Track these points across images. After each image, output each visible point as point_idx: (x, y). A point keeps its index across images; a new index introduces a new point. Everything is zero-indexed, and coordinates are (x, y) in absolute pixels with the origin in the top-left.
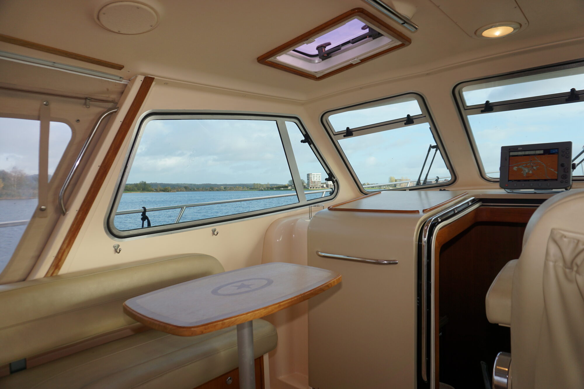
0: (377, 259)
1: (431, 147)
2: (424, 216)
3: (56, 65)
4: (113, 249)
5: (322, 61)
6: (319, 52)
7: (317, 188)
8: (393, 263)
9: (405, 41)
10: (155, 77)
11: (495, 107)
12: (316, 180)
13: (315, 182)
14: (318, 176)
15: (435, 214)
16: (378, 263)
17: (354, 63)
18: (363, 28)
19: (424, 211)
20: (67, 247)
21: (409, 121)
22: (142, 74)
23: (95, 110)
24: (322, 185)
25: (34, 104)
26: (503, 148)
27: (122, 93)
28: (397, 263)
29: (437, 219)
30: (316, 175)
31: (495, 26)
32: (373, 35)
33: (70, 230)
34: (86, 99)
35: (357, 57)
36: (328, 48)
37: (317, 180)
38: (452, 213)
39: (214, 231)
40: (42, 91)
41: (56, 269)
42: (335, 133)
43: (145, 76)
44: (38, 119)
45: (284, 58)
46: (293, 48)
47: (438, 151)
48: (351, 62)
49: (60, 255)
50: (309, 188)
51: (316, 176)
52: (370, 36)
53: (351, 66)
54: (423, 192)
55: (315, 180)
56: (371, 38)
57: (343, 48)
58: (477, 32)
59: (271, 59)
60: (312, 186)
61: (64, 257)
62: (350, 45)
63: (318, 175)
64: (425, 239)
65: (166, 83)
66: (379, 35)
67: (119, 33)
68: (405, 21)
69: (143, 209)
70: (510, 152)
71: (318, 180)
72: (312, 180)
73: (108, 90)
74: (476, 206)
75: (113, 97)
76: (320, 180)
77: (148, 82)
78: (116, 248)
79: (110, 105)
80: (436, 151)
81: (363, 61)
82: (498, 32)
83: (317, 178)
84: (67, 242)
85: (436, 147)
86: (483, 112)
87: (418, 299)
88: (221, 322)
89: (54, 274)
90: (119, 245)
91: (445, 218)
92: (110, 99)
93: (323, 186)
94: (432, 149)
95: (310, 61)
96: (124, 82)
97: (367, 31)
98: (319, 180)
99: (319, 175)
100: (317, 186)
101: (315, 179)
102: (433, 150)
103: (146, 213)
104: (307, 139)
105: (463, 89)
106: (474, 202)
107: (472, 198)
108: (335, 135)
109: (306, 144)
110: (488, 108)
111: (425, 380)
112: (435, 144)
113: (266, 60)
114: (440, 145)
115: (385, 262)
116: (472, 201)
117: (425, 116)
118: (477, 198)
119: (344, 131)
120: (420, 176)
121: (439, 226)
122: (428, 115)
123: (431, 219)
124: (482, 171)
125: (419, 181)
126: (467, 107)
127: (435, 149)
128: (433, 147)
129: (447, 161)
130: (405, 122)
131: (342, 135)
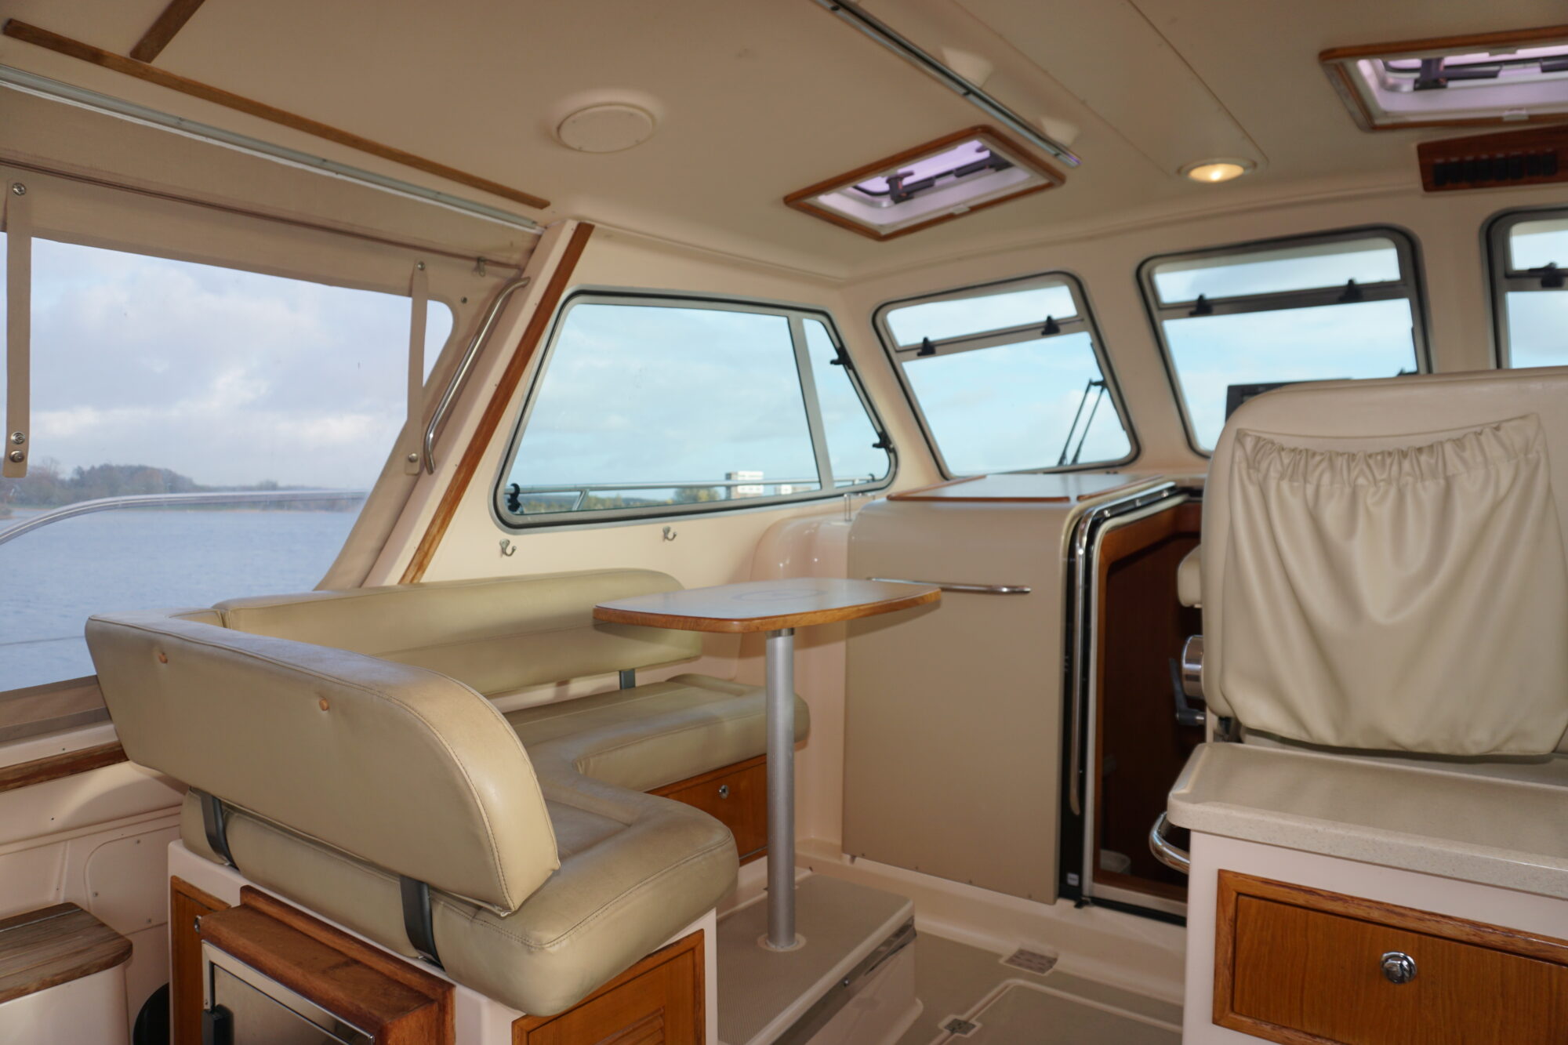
0: (989, 584)
1: (1092, 383)
2: (1076, 507)
3: (440, 197)
4: (499, 548)
5: (892, 203)
6: (891, 187)
8: (1016, 591)
9: (1055, 178)
10: (597, 225)
11: (1215, 306)
15: (1100, 504)
16: (993, 591)
17: (957, 212)
18: (979, 150)
19: (1079, 498)
20: (438, 531)
21: (1051, 328)
22: (574, 218)
23: (491, 280)
25: (403, 265)
26: (1231, 389)
27: (532, 251)
28: (1027, 592)
29: (1101, 512)
31: (1213, 163)
32: (995, 164)
33: (444, 500)
34: (479, 260)
35: (964, 202)
36: (907, 181)
38: (1131, 507)
39: (666, 531)
40: (417, 243)
41: (419, 569)
42: (897, 349)
43: (579, 221)
44: (410, 295)
45: (832, 201)
46: (854, 184)
47: (1106, 392)
48: (951, 210)
49: (427, 546)
52: (991, 167)
53: (950, 217)
54: (1071, 477)
56: (993, 170)
57: (938, 183)
58: (1183, 171)
59: (811, 201)
61: (432, 550)
62: (952, 178)
64: (1081, 552)
65: (608, 236)
66: (1006, 165)
67: (580, 150)
68: (1059, 149)
69: (513, 488)
70: (1243, 394)
73: (512, 244)
74: (1176, 501)
75: (516, 257)
77: (583, 232)
78: (504, 546)
79: (512, 273)
80: (1102, 391)
81: (974, 209)
82: (1217, 173)
84: (439, 522)
85: (1103, 384)
86: (1193, 314)
87: (1066, 661)
88: (782, 618)
89: (415, 581)
90: (509, 541)
91: (1118, 511)
92: (512, 262)
94: (1093, 387)
95: (872, 204)
96: (536, 231)
97: (985, 155)
102: (1096, 389)
103: (520, 495)
104: (843, 358)
105: (1158, 269)
106: (1174, 491)
107: (1170, 484)
108: (897, 352)
109: (841, 368)
110: (1202, 307)
111: (1077, 812)
112: (1098, 377)
113: (799, 200)
114: (1110, 381)
115: (1005, 590)
116: (1170, 489)
117: (1082, 320)
118: (1180, 485)
119: (917, 345)
120: (1063, 457)
121: (1106, 526)
122: (1088, 317)
123: (1091, 512)
124: (1191, 436)
125: (1061, 462)
126: (1164, 304)
127: (1099, 388)
128: (1096, 384)
129: (1122, 413)
130: (1043, 330)
131: (914, 353)
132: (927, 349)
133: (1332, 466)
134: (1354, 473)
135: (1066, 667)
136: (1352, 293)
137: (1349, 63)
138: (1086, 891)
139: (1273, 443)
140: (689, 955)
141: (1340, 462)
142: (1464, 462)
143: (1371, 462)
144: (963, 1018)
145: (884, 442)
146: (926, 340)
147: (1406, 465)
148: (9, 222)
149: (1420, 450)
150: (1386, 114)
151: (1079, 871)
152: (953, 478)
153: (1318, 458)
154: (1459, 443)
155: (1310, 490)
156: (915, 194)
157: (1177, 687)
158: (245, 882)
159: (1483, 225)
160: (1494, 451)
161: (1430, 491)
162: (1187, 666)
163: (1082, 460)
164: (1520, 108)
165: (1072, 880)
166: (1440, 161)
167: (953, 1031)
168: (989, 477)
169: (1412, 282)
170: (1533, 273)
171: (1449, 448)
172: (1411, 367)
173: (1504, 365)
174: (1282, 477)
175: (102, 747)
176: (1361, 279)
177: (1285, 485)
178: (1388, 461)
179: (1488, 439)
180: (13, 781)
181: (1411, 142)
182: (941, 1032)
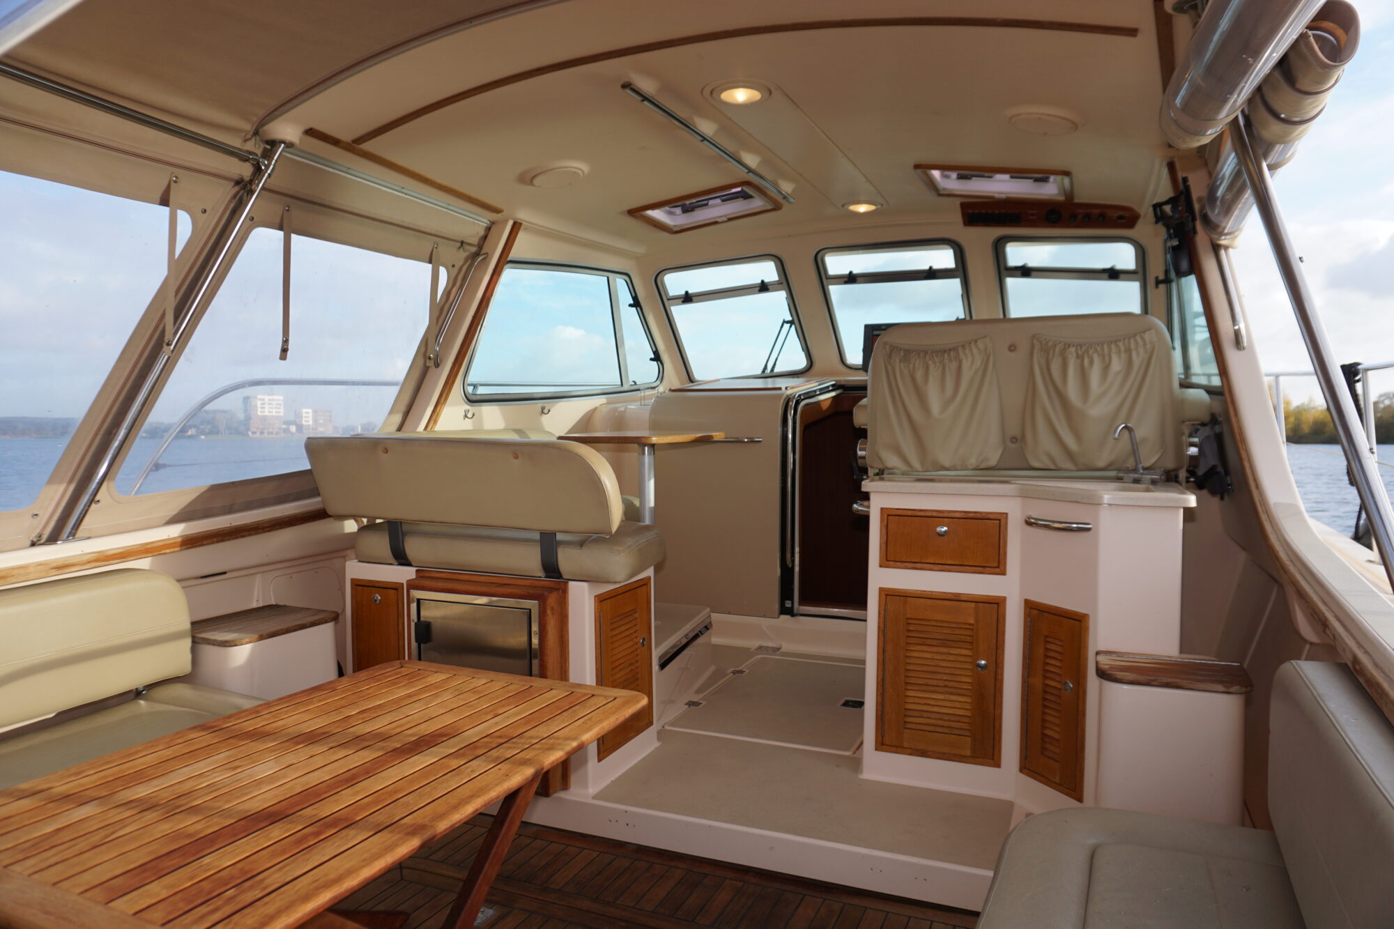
0: (735, 437)
1: (785, 322)
2: (787, 393)
3: (450, 208)
5: (681, 213)
7: (272, 433)
8: (752, 441)
9: (777, 206)
10: (524, 223)
11: (858, 279)
12: (269, 412)
13: (264, 418)
14: (274, 403)
15: (797, 392)
16: (738, 441)
17: (719, 221)
19: (784, 389)
20: (444, 401)
21: (764, 287)
23: (465, 254)
24: (284, 426)
26: (867, 327)
28: (759, 442)
29: (800, 396)
30: (269, 400)
31: (861, 203)
33: (446, 383)
34: (463, 243)
35: (725, 216)
37: (271, 412)
39: (543, 409)
40: (436, 233)
41: (434, 422)
43: (514, 220)
44: (430, 263)
45: (655, 214)
47: (793, 327)
48: (715, 220)
49: (438, 409)
50: (250, 433)
51: (269, 404)
52: (742, 197)
53: (716, 223)
54: (774, 379)
55: (266, 414)
58: (845, 206)
59: (643, 213)
60: (258, 429)
61: (441, 411)
62: (718, 201)
63: (273, 400)
64: (790, 418)
66: (751, 197)
70: (873, 331)
71: (274, 414)
72: (259, 413)
73: (477, 233)
74: (837, 392)
76: (280, 412)
77: (516, 227)
78: (466, 413)
80: (791, 327)
81: (729, 220)
82: (863, 208)
83: (271, 408)
84: (444, 395)
85: (791, 323)
86: (846, 283)
87: (783, 480)
90: (469, 410)
93: (288, 429)
94: (785, 325)
98: (277, 412)
99: (277, 400)
100: (271, 430)
101: (266, 410)
102: (787, 326)
104: (636, 304)
105: (827, 255)
106: (835, 387)
107: (833, 383)
108: (668, 299)
109: (634, 309)
110: (851, 279)
111: (790, 566)
112: (790, 319)
113: (636, 213)
114: (796, 320)
115: (746, 440)
116: (833, 385)
117: (782, 283)
118: (838, 384)
119: (681, 295)
120: (766, 367)
121: (803, 403)
122: (785, 281)
123: (795, 396)
124: (843, 354)
125: (764, 371)
126: (830, 276)
127: (789, 325)
128: (788, 322)
129: (803, 342)
130: (758, 288)
131: (681, 300)
132: (688, 298)
133: (919, 354)
134: (927, 359)
135: (782, 483)
136: (931, 274)
137: (928, 171)
138: (795, 611)
139: (897, 348)
140: (645, 587)
141: (922, 354)
142: (965, 354)
143: (934, 355)
144: (740, 669)
145: (657, 358)
146: (687, 292)
147: (946, 356)
148: (284, 225)
149: (950, 350)
150: (944, 189)
151: (792, 599)
152: (696, 382)
153: (914, 353)
154: (963, 347)
155: (911, 366)
156: (696, 209)
157: (854, 464)
158: (416, 568)
159: (993, 242)
160: (975, 351)
161: (954, 365)
162: (860, 453)
163: (776, 370)
164: (1002, 193)
165: (788, 604)
166: (970, 211)
167: (734, 674)
168: (721, 381)
169: (961, 269)
170: (1016, 268)
171: (960, 349)
172: (962, 316)
173: (1007, 317)
174: (901, 362)
175: (300, 514)
176: (936, 267)
177: (902, 365)
178: (940, 354)
179: (973, 346)
180: (267, 527)
181: (958, 202)
182: (728, 674)
